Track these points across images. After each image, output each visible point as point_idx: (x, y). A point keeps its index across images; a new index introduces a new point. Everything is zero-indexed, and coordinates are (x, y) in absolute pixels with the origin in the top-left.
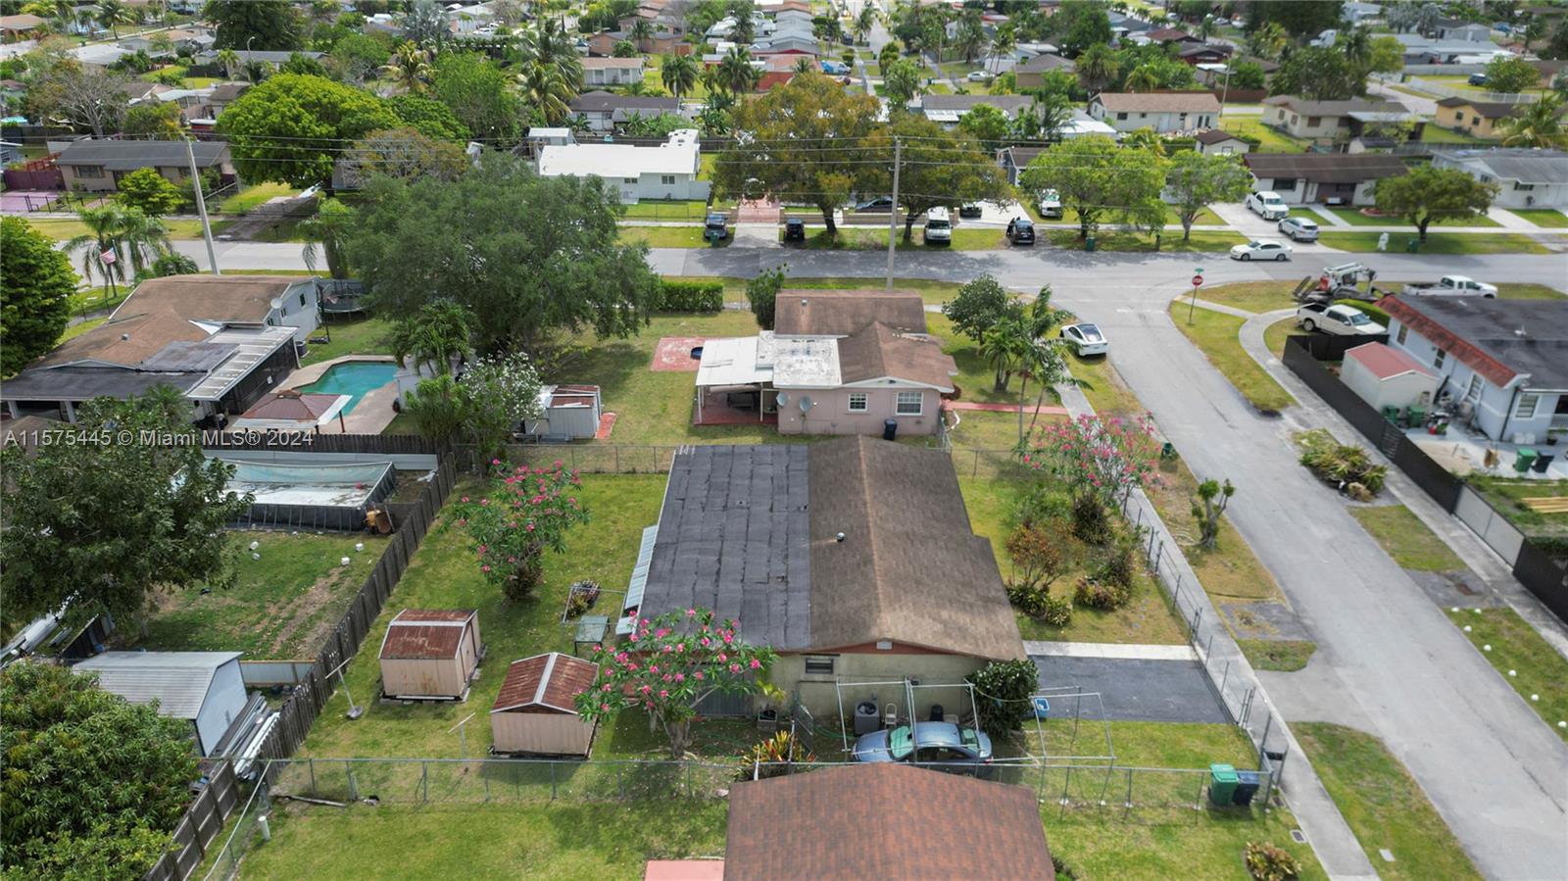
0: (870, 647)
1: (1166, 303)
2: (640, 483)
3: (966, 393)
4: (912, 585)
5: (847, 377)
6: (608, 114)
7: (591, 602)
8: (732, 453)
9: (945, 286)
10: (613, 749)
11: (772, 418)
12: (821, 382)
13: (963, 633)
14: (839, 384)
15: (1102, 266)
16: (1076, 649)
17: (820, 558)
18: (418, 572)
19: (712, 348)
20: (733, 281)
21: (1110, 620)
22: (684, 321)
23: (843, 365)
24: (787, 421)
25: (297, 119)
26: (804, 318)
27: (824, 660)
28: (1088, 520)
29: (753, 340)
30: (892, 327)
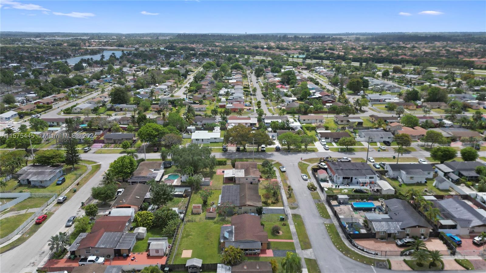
0: (245, 205)
1: (298, 162)
2: (217, 191)
3: (263, 177)
4: (250, 200)
5: (245, 176)
6: (201, 122)
7: (214, 204)
8: (230, 186)
9: (263, 159)
10: (219, 217)
11: (235, 181)
12: (242, 176)
13: (256, 204)
14: (244, 176)
15: (290, 155)
16: (270, 208)
17: (241, 197)
18: (192, 201)
19: (226, 171)
20: (228, 159)
21: (275, 205)
22: (221, 166)
23: (245, 174)
24: (237, 182)
25: (152, 132)
26: (239, 167)
27: (241, 207)
28: (275, 194)
29: (232, 170)
30: (252, 168)
